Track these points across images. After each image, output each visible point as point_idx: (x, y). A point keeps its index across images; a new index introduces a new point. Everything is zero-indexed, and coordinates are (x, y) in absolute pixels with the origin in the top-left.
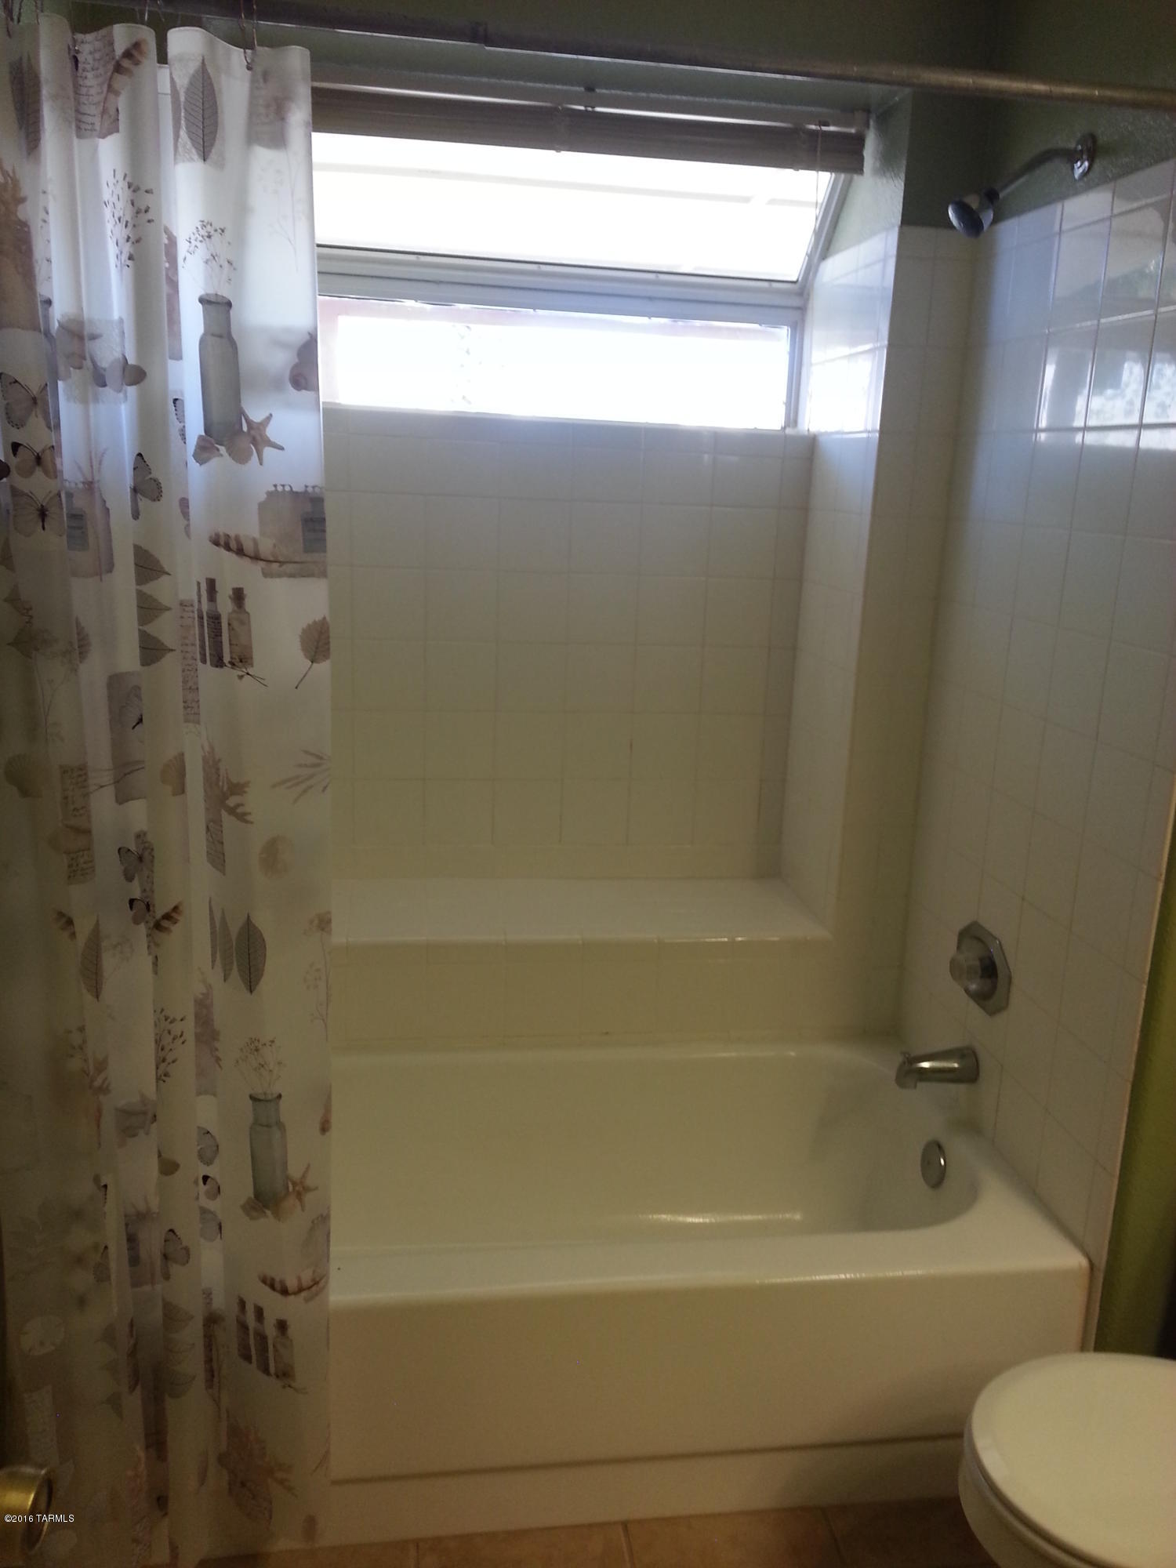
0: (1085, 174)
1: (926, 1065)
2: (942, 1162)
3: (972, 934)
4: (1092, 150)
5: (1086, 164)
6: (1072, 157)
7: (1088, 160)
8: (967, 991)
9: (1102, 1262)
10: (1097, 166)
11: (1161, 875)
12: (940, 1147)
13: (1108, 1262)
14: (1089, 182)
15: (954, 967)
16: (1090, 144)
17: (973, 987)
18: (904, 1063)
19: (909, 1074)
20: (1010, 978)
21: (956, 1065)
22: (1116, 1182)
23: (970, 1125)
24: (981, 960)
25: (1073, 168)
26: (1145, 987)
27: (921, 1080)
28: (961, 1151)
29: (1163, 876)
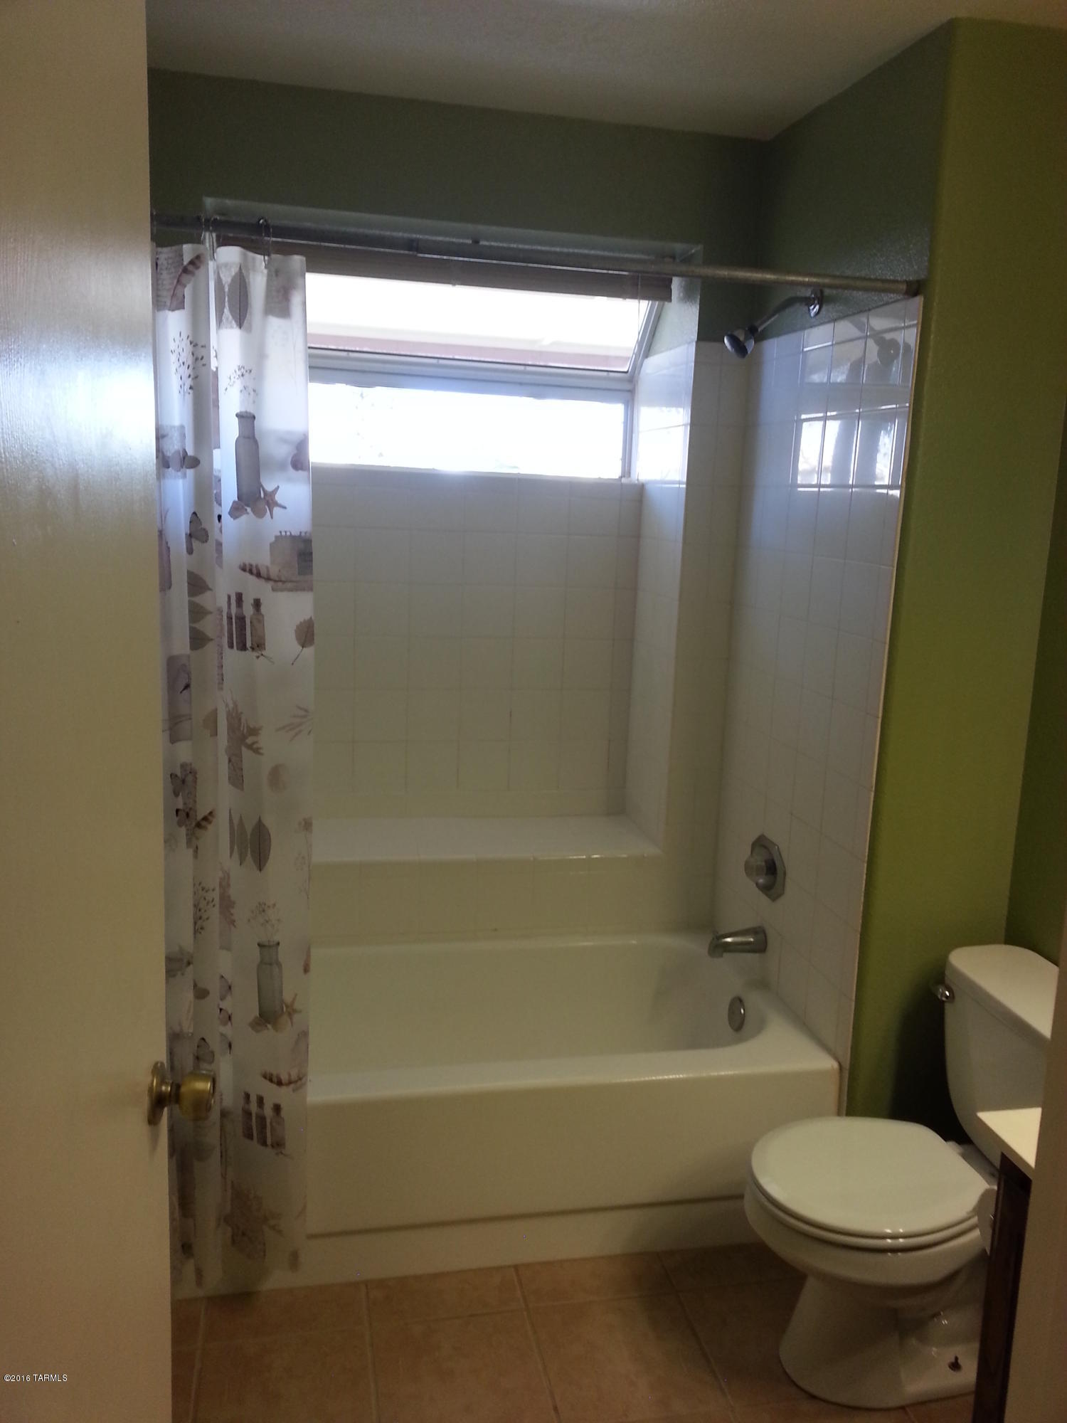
0: (818, 313)
1: (729, 940)
2: (742, 1011)
3: (761, 843)
4: (821, 300)
5: (817, 307)
6: (808, 302)
7: (818, 303)
8: (757, 884)
9: (847, 1065)
10: (824, 308)
11: (872, 787)
12: (740, 1001)
13: (851, 1063)
14: (819, 321)
15: (748, 867)
16: (819, 295)
17: (761, 881)
18: (713, 939)
19: (718, 948)
20: (785, 874)
21: (752, 940)
22: (853, 1004)
23: (762, 984)
24: (766, 862)
25: (809, 310)
26: (866, 865)
27: (725, 951)
28: (755, 1000)
29: (874, 789)
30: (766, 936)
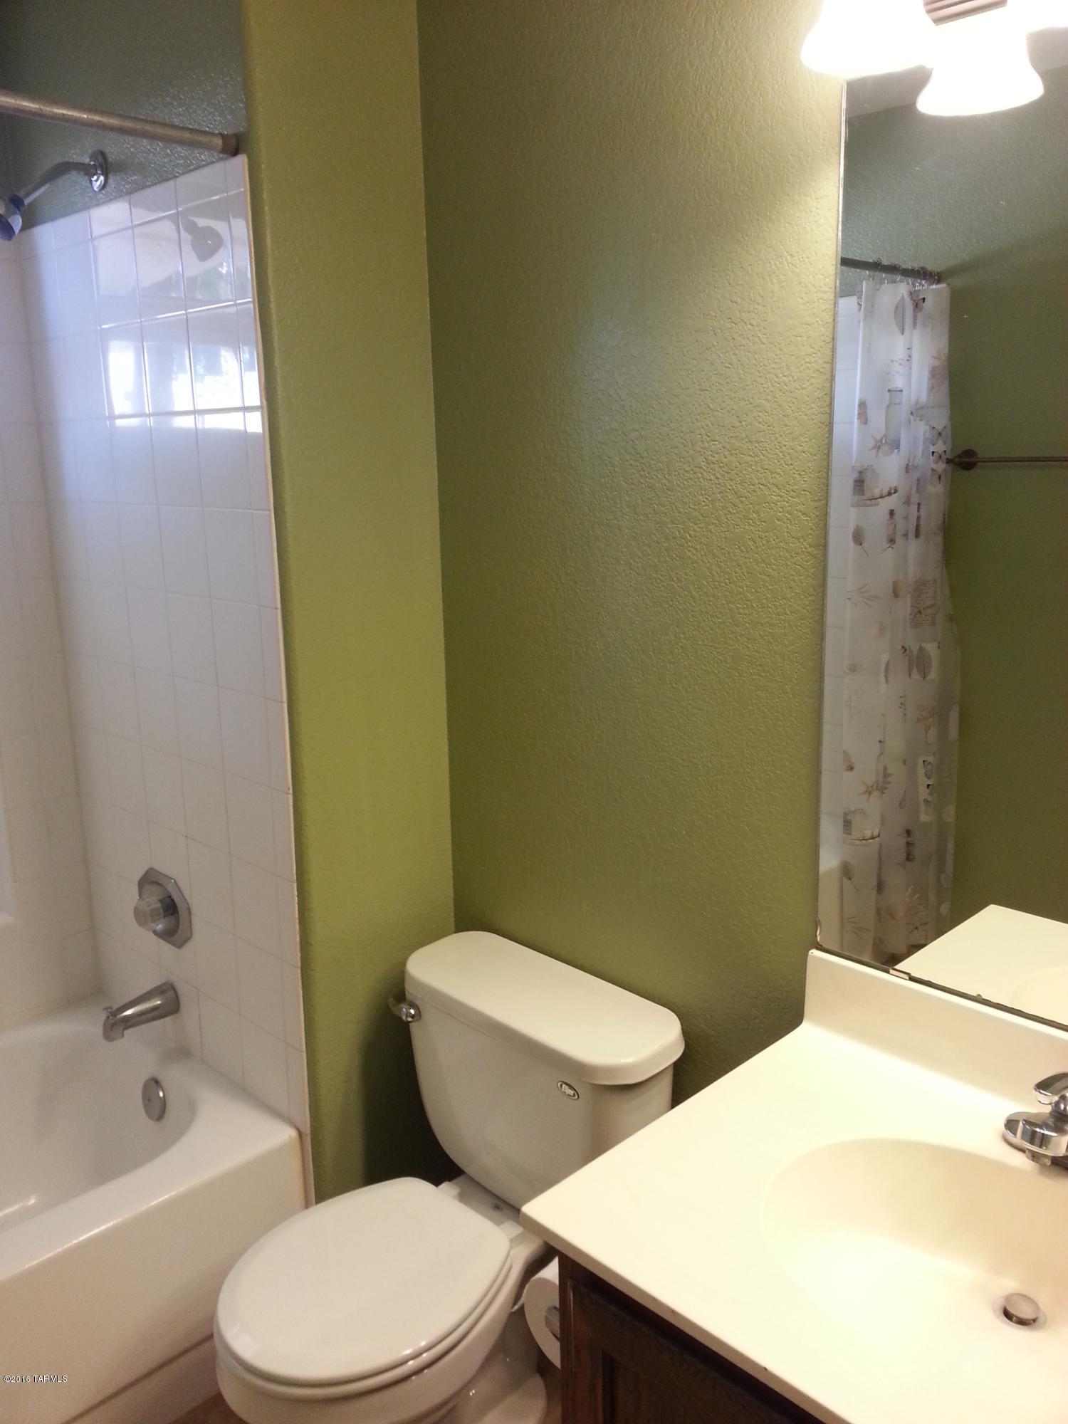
0: (103, 187)
1: (129, 1012)
2: (161, 1094)
3: (150, 880)
4: (104, 165)
5: (102, 178)
6: (89, 171)
7: (103, 175)
8: (155, 932)
9: (307, 1128)
10: (111, 177)
11: (289, 789)
12: (156, 1082)
13: (312, 1126)
14: (106, 195)
15: (137, 912)
16: (100, 159)
17: (160, 927)
18: (108, 1017)
19: (116, 1025)
20: (190, 913)
21: (159, 1002)
22: (304, 1055)
23: (181, 1053)
24: (161, 901)
25: (91, 181)
26: (295, 885)
27: (127, 1028)
28: (176, 1079)
29: (291, 791)
30: (177, 997)
